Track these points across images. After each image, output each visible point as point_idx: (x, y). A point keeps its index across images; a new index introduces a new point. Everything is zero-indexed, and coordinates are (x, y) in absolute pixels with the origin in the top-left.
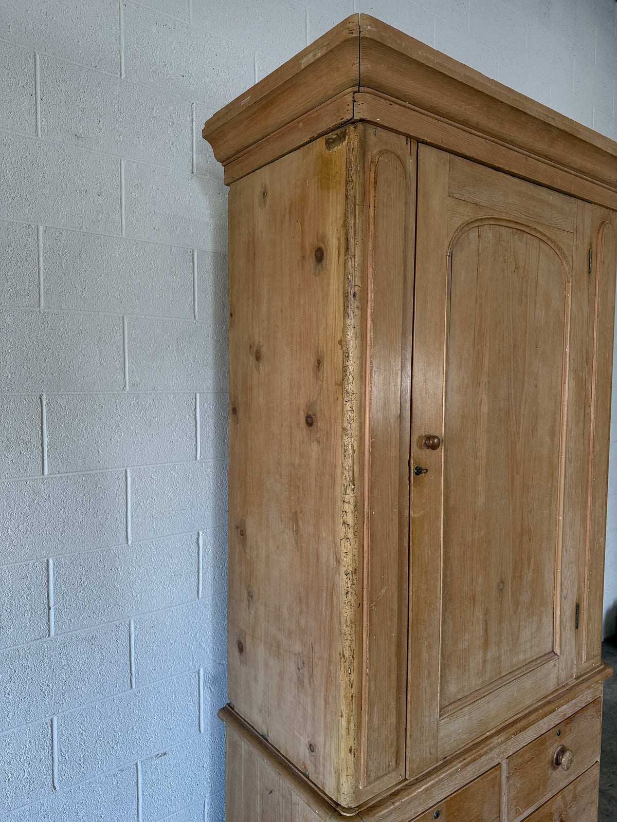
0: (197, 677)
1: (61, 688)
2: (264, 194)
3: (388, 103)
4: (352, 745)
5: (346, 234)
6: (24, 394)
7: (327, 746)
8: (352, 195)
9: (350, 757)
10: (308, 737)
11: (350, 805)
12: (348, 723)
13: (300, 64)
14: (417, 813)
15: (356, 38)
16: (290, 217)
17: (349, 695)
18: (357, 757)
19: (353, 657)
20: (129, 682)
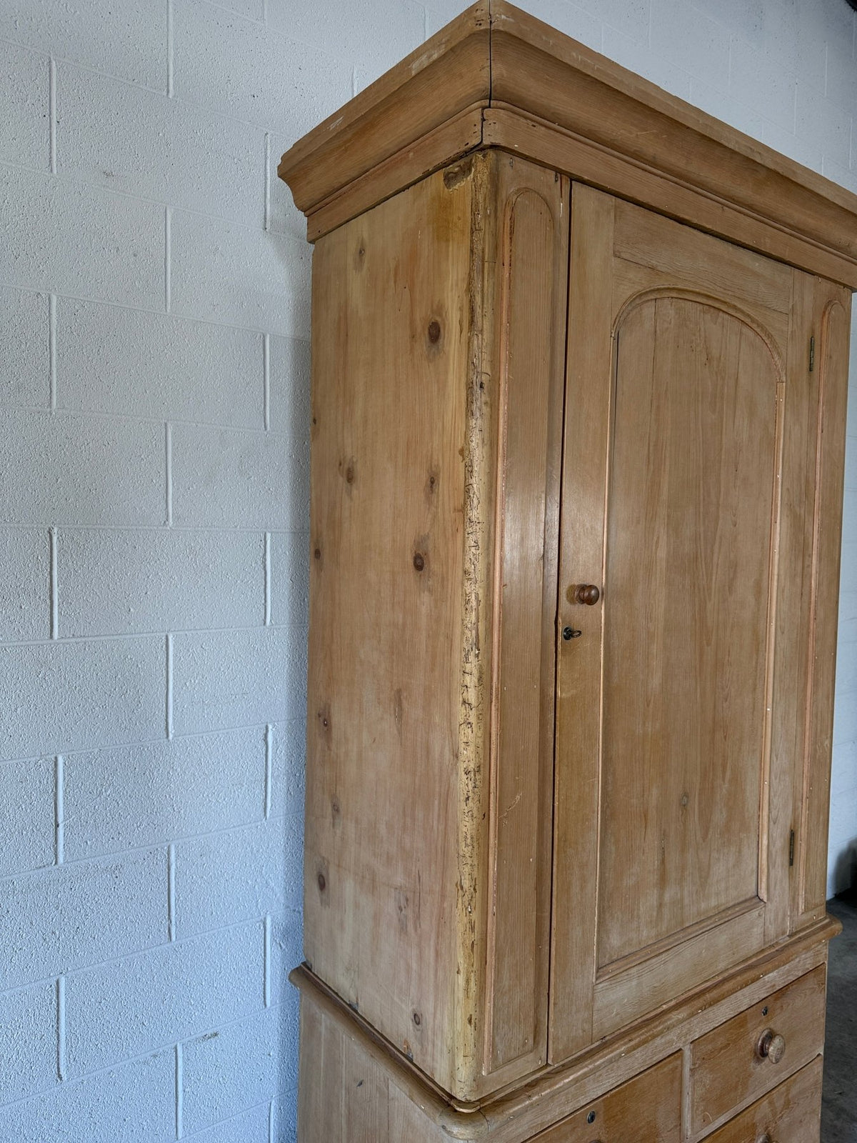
0: (262, 928)
1: (71, 936)
2: (361, 252)
3: (531, 123)
4: (473, 1013)
5: (471, 302)
6: (27, 526)
7: (438, 1016)
8: (480, 248)
9: (470, 1029)
10: (413, 1004)
11: (468, 1098)
12: (468, 981)
13: (410, 70)
14: (563, 1113)
15: (485, 31)
16: (395, 282)
17: (469, 943)
18: (479, 1029)
19: (475, 889)
20: (167, 931)
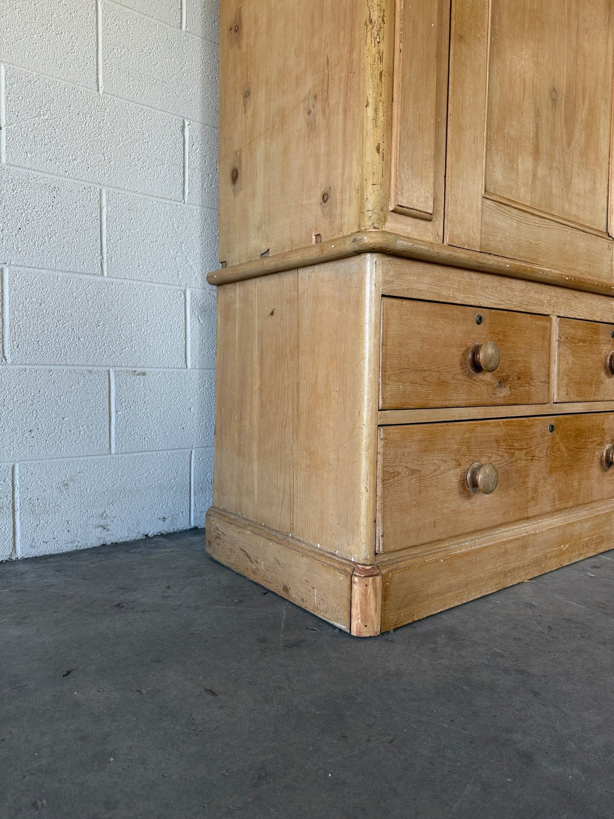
0: (183, 297)
1: (14, 234)
4: (380, 142)
7: (347, 170)
9: (377, 158)
10: (321, 188)
12: (376, 110)
14: (456, 298)
17: (377, 73)
19: (383, 20)
